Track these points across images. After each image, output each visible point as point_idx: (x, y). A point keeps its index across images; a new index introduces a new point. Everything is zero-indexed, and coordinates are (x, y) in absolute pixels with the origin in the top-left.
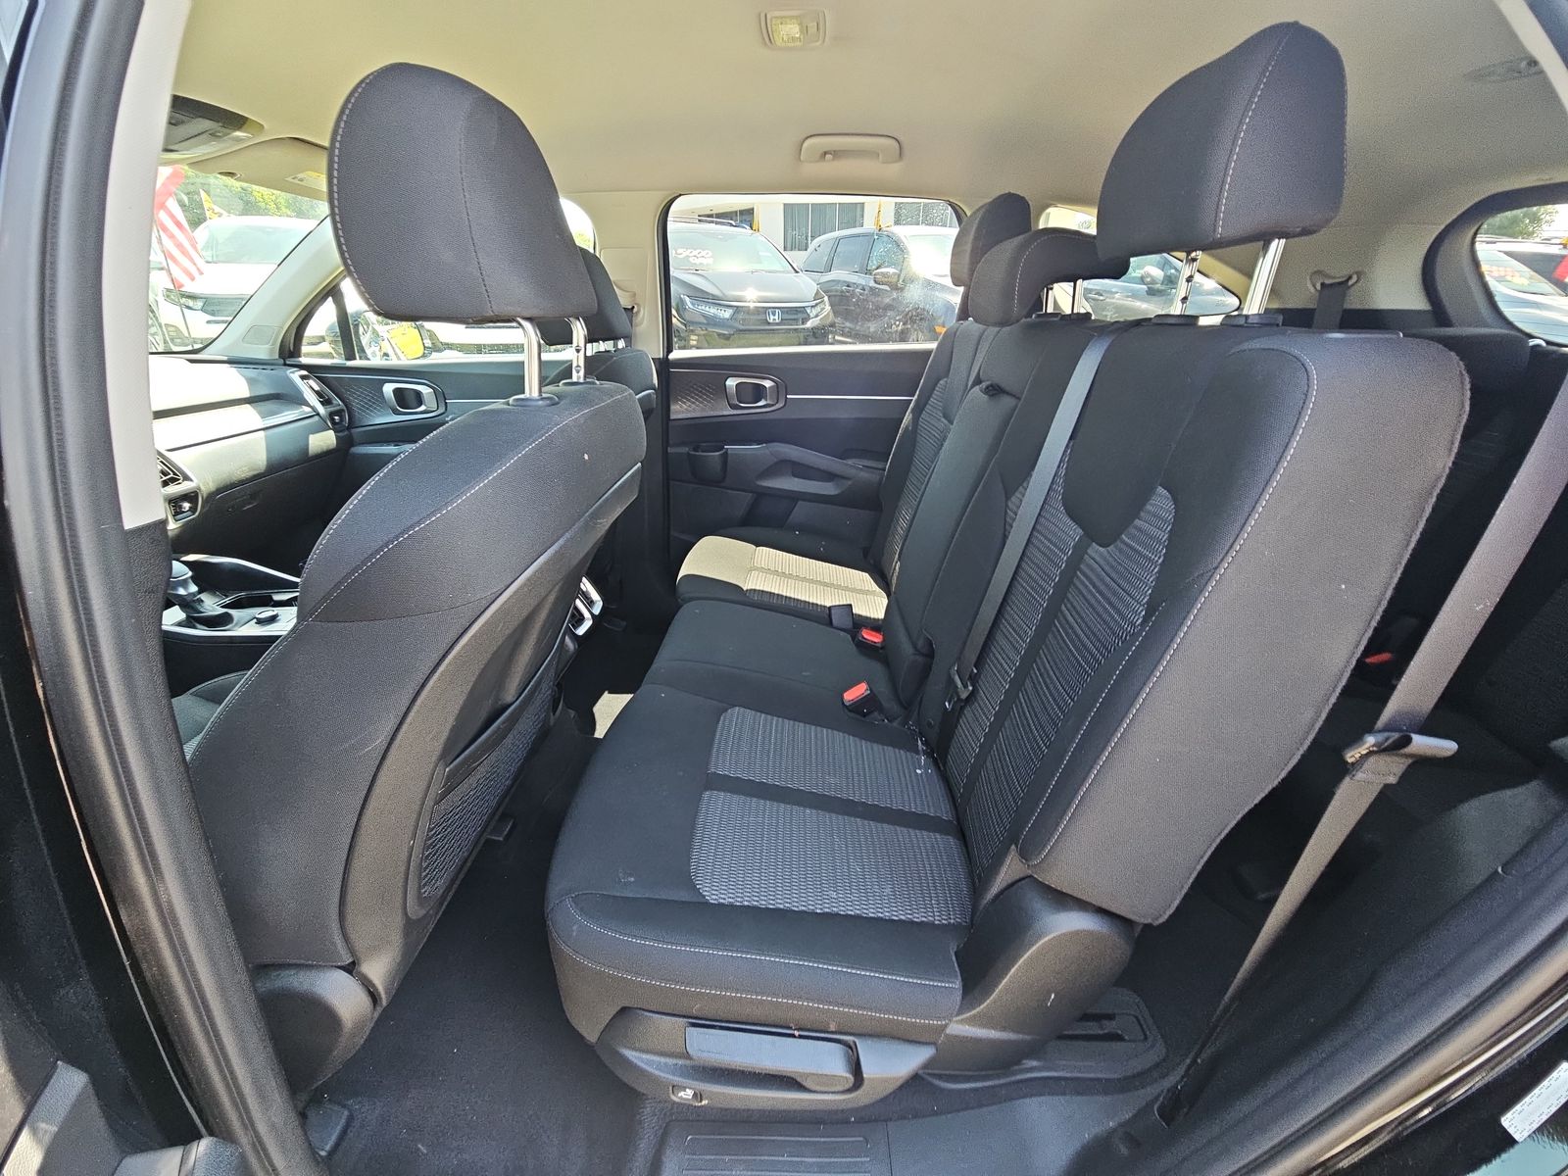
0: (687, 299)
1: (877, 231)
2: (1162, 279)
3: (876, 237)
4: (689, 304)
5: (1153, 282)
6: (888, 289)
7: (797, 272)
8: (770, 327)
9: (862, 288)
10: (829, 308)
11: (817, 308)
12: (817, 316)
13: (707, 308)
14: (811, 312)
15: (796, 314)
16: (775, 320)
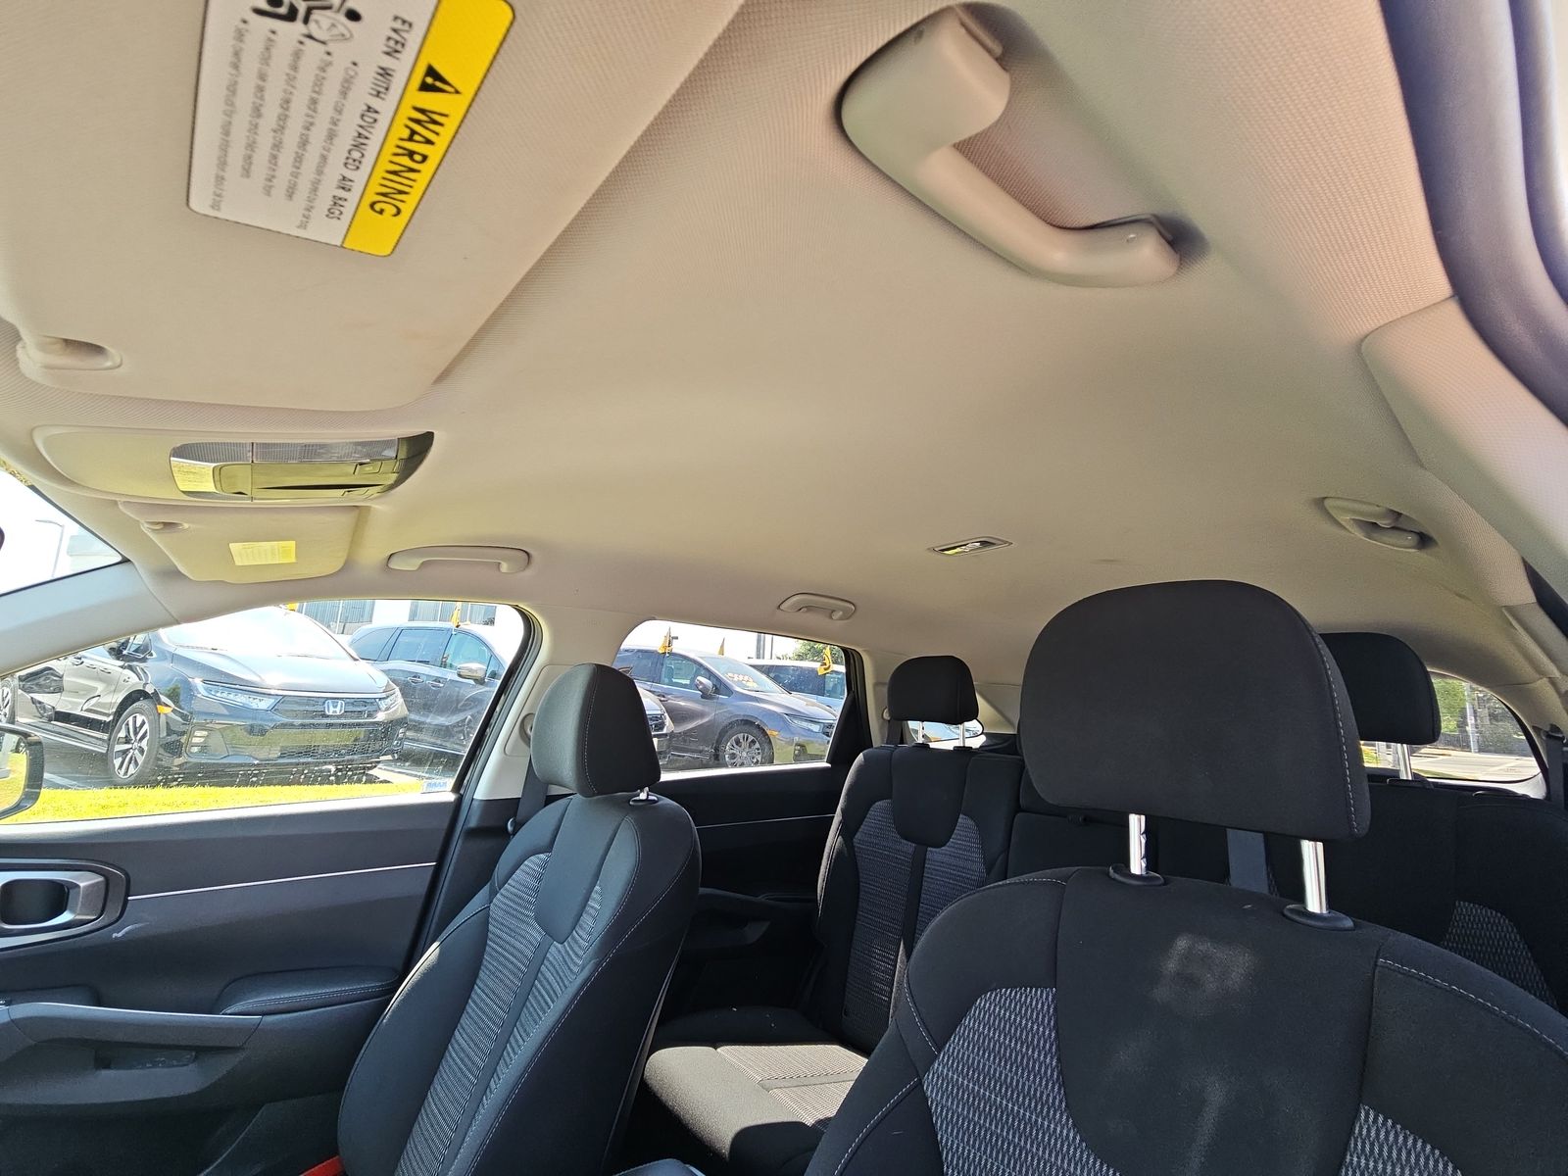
0: (199, 683)
3: (454, 633)
4: (200, 689)
7: (355, 660)
8: (329, 721)
9: (435, 681)
10: (400, 700)
11: (388, 700)
12: (387, 709)
13: (231, 696)
14: (383, 705)
15: (362, 705)
16: (335, 712)
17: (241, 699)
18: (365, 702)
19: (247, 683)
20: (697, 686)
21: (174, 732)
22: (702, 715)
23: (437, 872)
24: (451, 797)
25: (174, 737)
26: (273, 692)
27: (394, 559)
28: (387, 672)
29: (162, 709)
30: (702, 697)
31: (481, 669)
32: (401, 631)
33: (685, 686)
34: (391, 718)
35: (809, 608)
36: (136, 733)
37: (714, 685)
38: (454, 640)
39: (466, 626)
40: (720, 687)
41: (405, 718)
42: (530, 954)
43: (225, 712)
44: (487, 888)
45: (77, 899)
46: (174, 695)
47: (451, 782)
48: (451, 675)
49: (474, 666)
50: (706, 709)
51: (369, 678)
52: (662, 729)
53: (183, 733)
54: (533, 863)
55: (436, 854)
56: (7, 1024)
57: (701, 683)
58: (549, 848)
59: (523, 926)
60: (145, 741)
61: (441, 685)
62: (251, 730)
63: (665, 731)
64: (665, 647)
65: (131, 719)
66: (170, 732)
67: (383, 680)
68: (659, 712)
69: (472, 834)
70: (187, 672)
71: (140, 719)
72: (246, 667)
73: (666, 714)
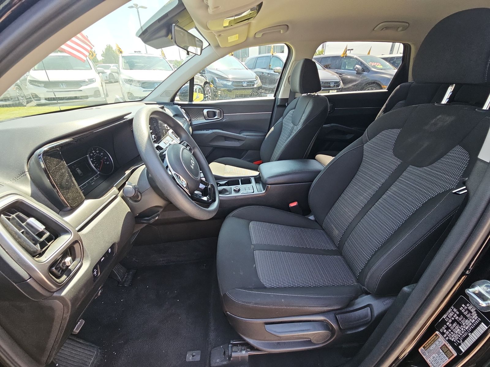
0: (216, 79)
1: (272, 55)
2: (361, 69)
3: (272, 57)
4: (217, 80)
5: (358, 69)
6: (278, 74)
7: (247, 69)
8: (244, 88)
9: (268, 74)
10: (260, 81)
11: (257, 81)
12: (257, 84)
13: (223, 82)
14: (256, 82)
15: (251, 83)
16: (245, 85)
17: (225, 82)
18: (251, 82)
19: (226, 78)
20: (355, 69)
21: (215, 92)
22: (355, 81)
23: (272, 114)
24: (274, 98)
25: (215, 93)
26: (231, 80)
27: (256, 34)
28: (255, 72)
29: (211, 86)
30: (356, 73)
31: (280, 69)
32: (257, 58)
33: (351, 70)
34: (258, 86)
35: (387, 28)
36: (208, 92)
37: (363, 68)
38: (272, 60)
39: (275, 54)
40: (365, 69)
41: (261, 86)
42: (291, 129)
43: (222, 86)
44: (282, 117)
45: (217, 114)
46: (212, 82)
47: (273, 95)
48: (272, 72)
49: (278, 68)
50: (357, 78)
51: (251, 75)
52: (339, 86)
53: (216, 92)
54: (291, 112)
55: (272, 111)
56: (212, 133)
57: (357, 68)
58: (294, 108)
59: (289, 124)
60: (210, 94)
61: (270, 75)
62: (228, 90)
63: (340, 87)
64: (344, 54)
65: (206, 89)
66: (214, 92)
67: (255, 75)
68: (339, 80)
69: (279, 106)
70: (213, 76)
71: (208, 88)
72: (224, 74)
73: (341, 81)
